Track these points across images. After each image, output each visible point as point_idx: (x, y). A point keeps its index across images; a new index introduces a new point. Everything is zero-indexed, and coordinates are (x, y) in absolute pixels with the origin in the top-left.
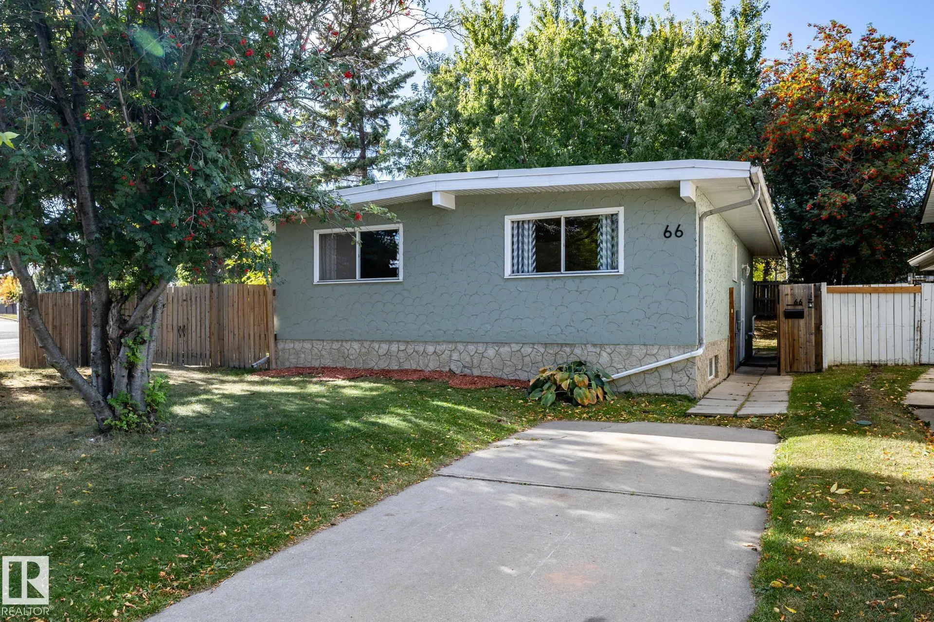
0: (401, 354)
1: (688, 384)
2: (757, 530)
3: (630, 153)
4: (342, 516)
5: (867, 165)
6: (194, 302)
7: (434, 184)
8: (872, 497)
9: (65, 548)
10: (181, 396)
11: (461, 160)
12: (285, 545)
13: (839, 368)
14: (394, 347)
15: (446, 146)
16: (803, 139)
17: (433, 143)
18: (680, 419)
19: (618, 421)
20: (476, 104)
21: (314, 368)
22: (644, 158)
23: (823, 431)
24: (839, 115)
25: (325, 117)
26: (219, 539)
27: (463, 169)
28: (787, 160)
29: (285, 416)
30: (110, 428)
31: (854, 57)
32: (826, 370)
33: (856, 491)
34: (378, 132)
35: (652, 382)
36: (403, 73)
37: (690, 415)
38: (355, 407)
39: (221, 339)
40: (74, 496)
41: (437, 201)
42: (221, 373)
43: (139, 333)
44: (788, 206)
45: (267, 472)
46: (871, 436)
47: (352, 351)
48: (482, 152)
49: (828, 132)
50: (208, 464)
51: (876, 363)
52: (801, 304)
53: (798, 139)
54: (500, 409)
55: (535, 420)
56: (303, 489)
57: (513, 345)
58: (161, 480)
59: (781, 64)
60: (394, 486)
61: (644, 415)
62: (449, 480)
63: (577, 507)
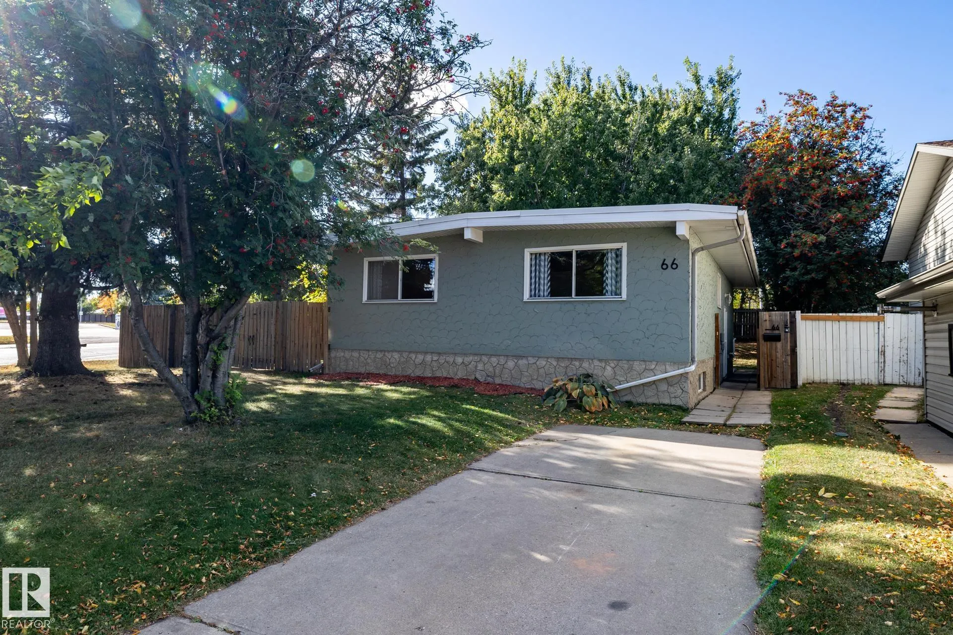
0: (435, 364)
1: (683, 396)
2: (755, 528)
3: (627, 197)
4: (391, 501)
5: (834, 210)
6: (262, 316)
7: (465, 221)
8: (857, 501)
9: (162, 521)
10: (252, 394)
11: (485, 201)
12: (344, 525)
13: (811, 385)
14: (429, 358)
15: (472, 190)
16: (777, 188)
17: (461, 187)
18: (677, 427)
19: (621, 427)
20: (500, 156)
21: (360, 374)
22: (639, 202)
23: (805, 441)
24: (808, 169)
25: (372, 165)
26: (288, 518)
27: (487, 209)
28: (763, 206)
29: (339, 414)
30: (196, 419)
31: (820, 120)
32: (801, 387)
33: (842, 496)
34: (416, 178)
35: (650, 394)
36: (437, 131)
37: (684, 423)
38: (398, 408)
39: (284, 348)
40: (168, 476)
41: (468, 235)
42: (283, 376)
43: (223, 340)
44: (764, 245)
45: (326, 461)
46: (849, 446)
47: (393, 360)
48: (503, 195)
49: (799, 183)
50: (277, 453)
51: (845, 382)
52: (778, 329)
53: (772, 188)
54: (519, 413)
55: (549, 423)
56: (356, 476)
57: (529, 358)
58: (239, 465)
59: (756, 125)
60: (433, 477)
61: (644, 422)
62: (480, 474)
63: (594, 502)
